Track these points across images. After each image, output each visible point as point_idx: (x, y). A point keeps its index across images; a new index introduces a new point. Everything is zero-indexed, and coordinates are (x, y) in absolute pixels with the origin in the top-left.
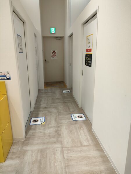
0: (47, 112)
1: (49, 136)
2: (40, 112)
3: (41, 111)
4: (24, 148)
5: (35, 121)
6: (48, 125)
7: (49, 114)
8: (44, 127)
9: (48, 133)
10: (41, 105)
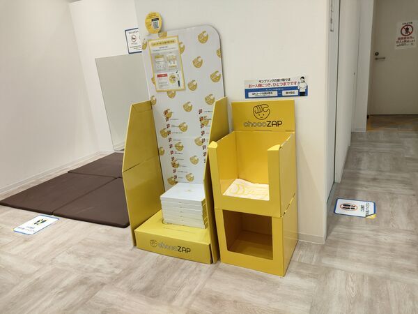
0: (379, 190)
1: (392, 250)
2: (359, 189)
3: (362, 186)
4: (326, 262)
5: (346, 207)
6: (387, 222)
7: (388, 197)
8: (375, 227)
9: (387, 242)
10: (362, 172)
